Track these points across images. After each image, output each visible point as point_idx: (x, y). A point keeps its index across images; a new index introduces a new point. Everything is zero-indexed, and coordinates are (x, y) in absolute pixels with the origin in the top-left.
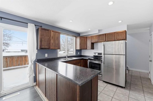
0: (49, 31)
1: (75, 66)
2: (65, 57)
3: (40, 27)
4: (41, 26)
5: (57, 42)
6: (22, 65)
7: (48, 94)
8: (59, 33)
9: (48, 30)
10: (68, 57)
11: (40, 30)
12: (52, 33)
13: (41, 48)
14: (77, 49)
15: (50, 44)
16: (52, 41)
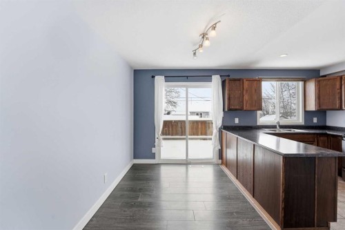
0: (241, 82)
1: (302, 144)
2: (274, 127)
3: (227, 78)
4: (229, 76)
5: (255, 97)
6: (198, 135)
7: (241, 174)
8: (260, 81)
9: (239, 80)
10: (282, 127)
11: (227, 82)
12: (246, 84)
13: (230, 110)
14: (308, 109)
15: (243, 102)
16: (246, 97)
